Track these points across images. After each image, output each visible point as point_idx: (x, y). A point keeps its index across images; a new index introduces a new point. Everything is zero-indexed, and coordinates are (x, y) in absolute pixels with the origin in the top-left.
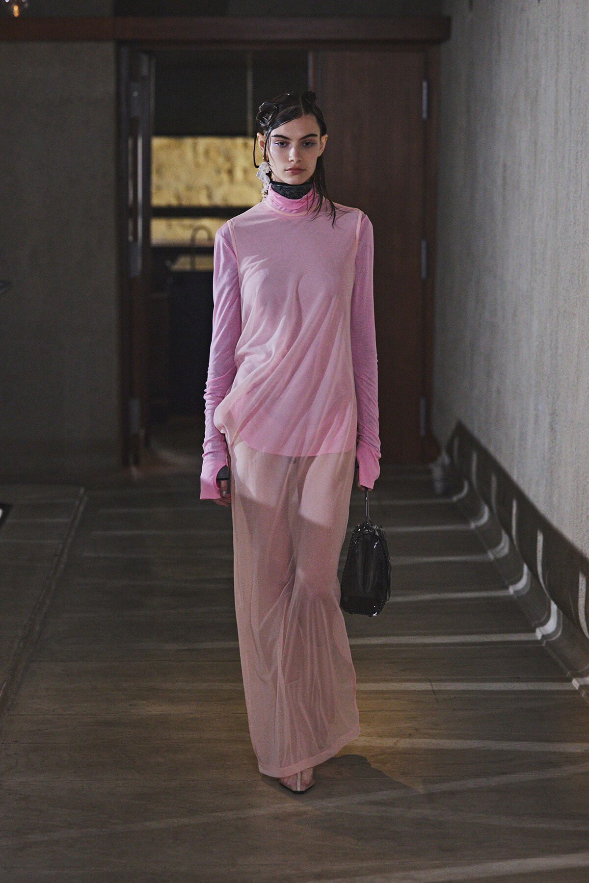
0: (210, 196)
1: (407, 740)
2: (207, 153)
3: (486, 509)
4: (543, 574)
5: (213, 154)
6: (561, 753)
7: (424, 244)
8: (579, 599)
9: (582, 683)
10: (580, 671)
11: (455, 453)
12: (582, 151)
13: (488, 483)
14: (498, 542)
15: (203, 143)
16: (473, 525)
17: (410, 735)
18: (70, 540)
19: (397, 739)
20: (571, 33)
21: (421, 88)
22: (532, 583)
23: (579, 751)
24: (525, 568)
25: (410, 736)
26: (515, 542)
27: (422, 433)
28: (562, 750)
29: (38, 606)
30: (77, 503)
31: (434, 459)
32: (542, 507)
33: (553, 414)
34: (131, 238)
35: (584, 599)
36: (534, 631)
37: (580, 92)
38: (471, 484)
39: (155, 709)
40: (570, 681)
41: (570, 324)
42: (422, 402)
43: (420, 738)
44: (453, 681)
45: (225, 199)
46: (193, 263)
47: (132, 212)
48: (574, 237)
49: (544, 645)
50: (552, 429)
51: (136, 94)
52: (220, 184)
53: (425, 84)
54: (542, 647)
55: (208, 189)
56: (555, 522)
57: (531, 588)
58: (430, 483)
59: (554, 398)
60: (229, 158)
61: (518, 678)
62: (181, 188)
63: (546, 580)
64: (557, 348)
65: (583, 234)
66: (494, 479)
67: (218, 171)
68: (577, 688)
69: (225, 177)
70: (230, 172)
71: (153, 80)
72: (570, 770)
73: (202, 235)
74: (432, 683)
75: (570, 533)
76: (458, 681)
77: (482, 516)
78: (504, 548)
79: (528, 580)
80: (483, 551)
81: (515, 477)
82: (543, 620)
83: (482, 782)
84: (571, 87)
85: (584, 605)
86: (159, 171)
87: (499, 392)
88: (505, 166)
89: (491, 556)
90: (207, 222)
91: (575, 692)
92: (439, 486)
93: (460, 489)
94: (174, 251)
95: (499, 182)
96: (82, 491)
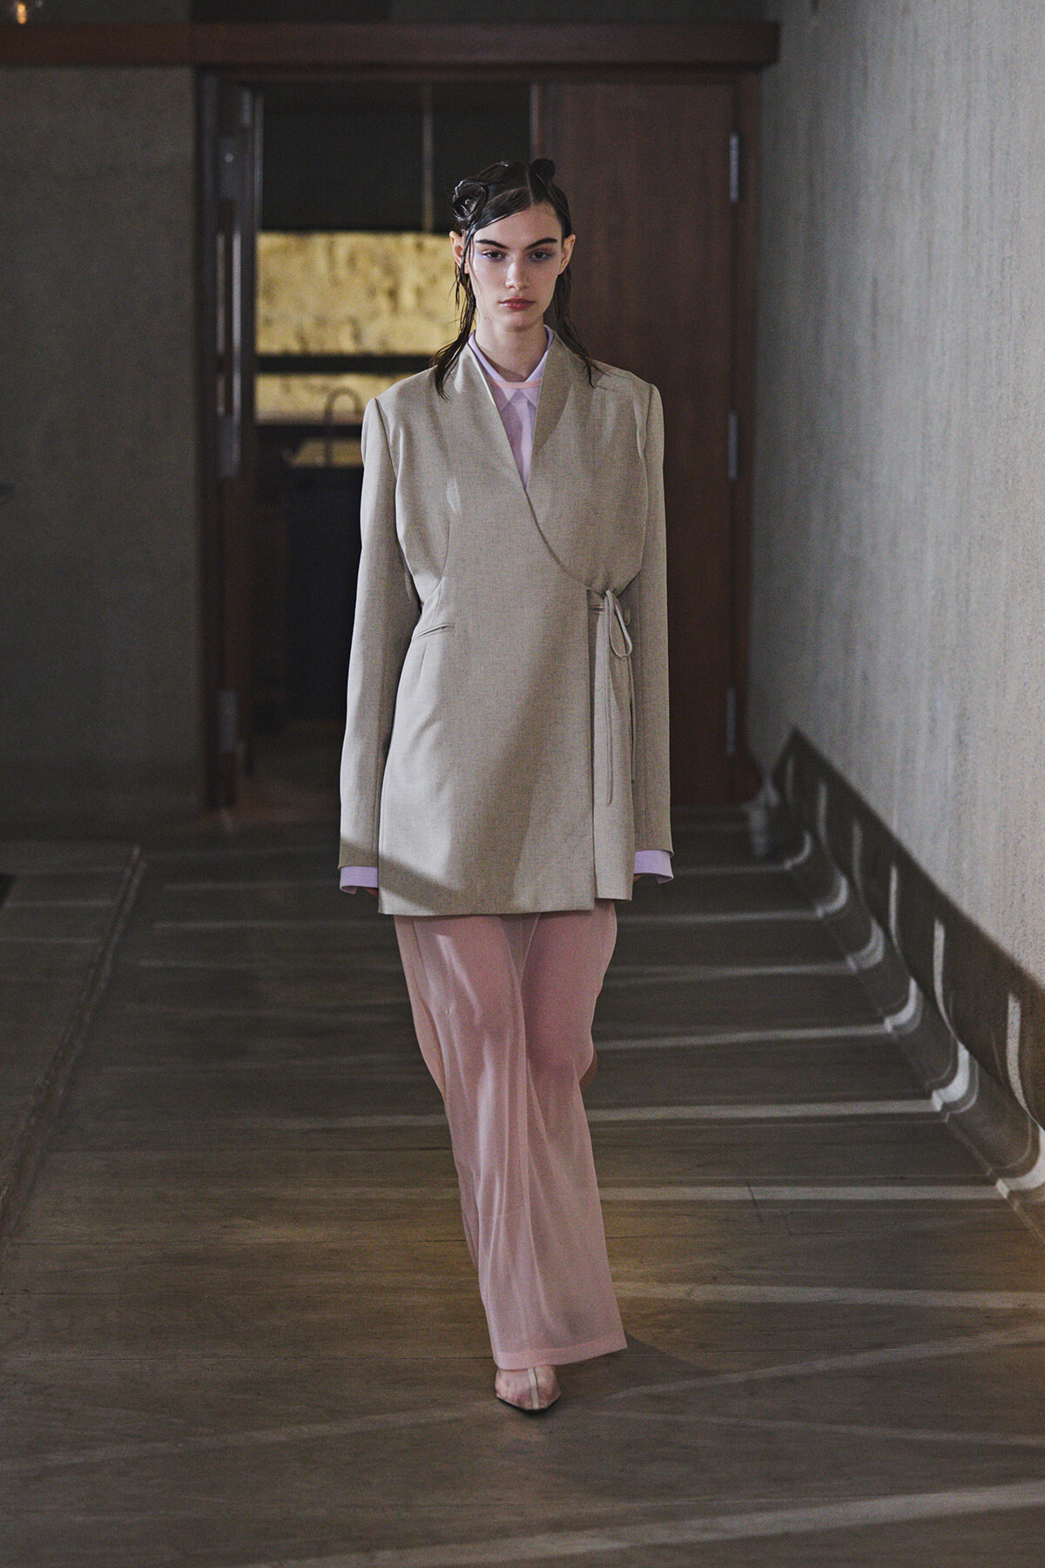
0: (357, 336)
1: (709, 1287)
2: (352, 261)
3: (843, 884)
4: (945, 997)
5: (362, 263)
6: (976, 1310)
7: (733, 421)
8: (1009, 1040)
9: (1014, 1188)
10: (1008, 1167)
11: (789, 786)
12: (1011, 257)
13: (848, 838)
14: (866, 940)
15: (346, 242)
16: (820, 912)
17: (714, 1278)
18: (116, 938)
19: (691, 1286)
20: (991, 52)
21: (727, 148)
22: (924, 1011)
23: (1010, 1306)
24: (913, 985)
25: (714, 1280)
26: (895, 940)
27: (730, 749)
28: (979, 1305)
29: (61, 1052)
30: (128, 872)
31: (751, 794)
32: (942, 879)
33: (962, 716)
34: (221, 409)
35: (1017, 1040)
36: (928, 1096)
37: (1008, 154)
38: (816, 839)
39: (266, 1234)
40: (993, 1183)
41: (991, 560)
42: (731, 695)
43: (732, 1283)
44: (787, 1183)
45: (383, 342)
46: (328, 454)
47: (223, 365)
48: (997, 407)
49: (946, 1120)
50: (960, 742)
51: (229, 158)
52: (375, 315)
53: (734, 141)
54: (944, 1123)
55: (354, 322)
56: (966, 905)
57: (923, 1021)
58: (745, 837)
59: (963, 689)
60: (390, 270)
61: (902, 1178)
62: (308, 322)
63: (951, 1007)
64: (968, 601)
65: (1015, 401)
66: (857, 832)
67: (372, 293)
68: (1005, 1196)
69: (383, 302)
70: (393, 294)
71: (259, 135)
72: (993, 1338)
73: (344, 405)
74: (753, 1188)
75: (991, 924)
76: (797, 1183)
77: (836, 896)
78: (875, 951)
79: (917, 1009)
80: (840, 957)
81: (895, 826)
82: (944, 1076)
83: (841, 1362)
84: (992, 146)
85: (1017, 1050)
86: (269, 293)
87: (865, 678)
88: (875, 282)
89: (851, 964)
90: (351, 381)
91: (1001, 1203)
92: (760, 842)
93: (796, 848)
94: (296, 431)
95: (866, 311)
96: (136, 851)
